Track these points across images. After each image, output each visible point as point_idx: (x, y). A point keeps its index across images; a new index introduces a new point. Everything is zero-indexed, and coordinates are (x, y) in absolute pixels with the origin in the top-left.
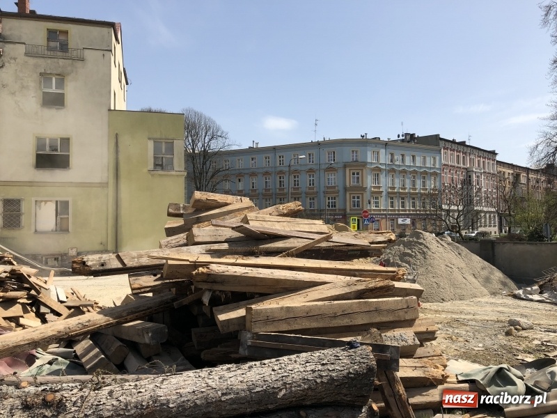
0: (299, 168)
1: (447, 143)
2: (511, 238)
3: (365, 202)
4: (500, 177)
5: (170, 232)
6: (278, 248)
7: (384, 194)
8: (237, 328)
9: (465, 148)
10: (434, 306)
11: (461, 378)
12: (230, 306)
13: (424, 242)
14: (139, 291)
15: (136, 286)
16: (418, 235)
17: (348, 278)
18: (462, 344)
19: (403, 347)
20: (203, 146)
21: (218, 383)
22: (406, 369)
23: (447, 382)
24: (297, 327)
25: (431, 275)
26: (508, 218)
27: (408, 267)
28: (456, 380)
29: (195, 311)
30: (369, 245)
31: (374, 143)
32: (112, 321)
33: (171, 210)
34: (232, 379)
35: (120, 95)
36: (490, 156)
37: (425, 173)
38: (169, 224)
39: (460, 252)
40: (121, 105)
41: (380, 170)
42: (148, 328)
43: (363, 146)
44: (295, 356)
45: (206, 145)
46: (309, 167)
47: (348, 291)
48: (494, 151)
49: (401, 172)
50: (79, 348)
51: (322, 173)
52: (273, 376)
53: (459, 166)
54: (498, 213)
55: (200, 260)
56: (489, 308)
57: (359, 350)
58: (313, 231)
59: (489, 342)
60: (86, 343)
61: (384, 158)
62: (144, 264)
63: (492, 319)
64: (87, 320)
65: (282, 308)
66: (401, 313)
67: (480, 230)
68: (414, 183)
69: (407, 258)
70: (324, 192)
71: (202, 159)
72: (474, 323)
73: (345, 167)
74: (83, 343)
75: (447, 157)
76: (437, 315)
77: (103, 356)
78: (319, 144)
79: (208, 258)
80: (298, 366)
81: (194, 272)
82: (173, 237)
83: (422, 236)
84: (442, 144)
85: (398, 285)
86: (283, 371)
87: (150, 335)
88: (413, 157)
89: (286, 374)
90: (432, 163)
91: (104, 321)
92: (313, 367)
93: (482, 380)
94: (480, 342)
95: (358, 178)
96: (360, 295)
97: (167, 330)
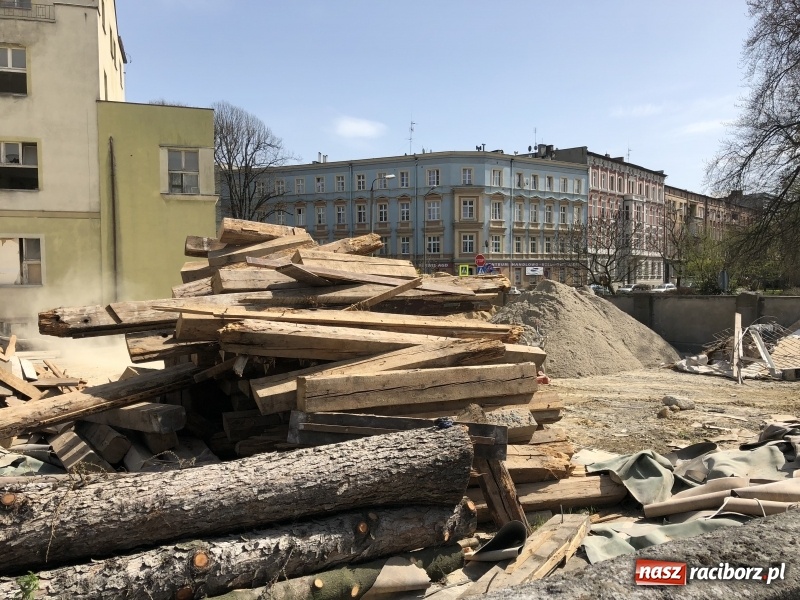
0: (386, 194)
1: (597, 160)
2: (681, 293)
3: (482, 243)
4: (669, 209)
5: (188, 277)
6: (345, 298)
7: (507, 232)
8: (284, 407)
9: (622, 167)
10: (567, 383)
11: (590, 470)
12: (275, 377)
13: (557, 296)
14: (142, 358)
15: (137, 351)
16: (548, 287)
17: (443, 339)
18: (599, 430)
19: (515, 429)
20: (245, 159)
21: (253, 477)
22: (516, 458)
23: (572, 476)
24: (370, 404)
25: (564, 341)
26: (676, 266)
27: (534, 330)
28: (584, 472)
29: (228, 389)
30: (473, 293)
31: (494, 158)
32: (104, 402)
33: (190, 247)
34: (273, 472)
35: (114, 78)
36: (657, 178)
37: (566, 202)
38: (188, 266)
39: (606, 309)
40: (117, 94)
41: (502, 197)
42: (157, 411)
43: (479, 162)
44: (363, 440)
45: (248, 158)
46: (401, 193)
47: (442, 355)
48: (662, 172)
49: (531, 201)
50: (57, 444)
51: (420, 202)
52: (331, 467)
53: (613, 192)
54: (665, 260)
55: (229, 313)
56: (640, 385)
57: (450, 432)
58: (395, 274)
59: (635, 427)
60: (68, 437)
61: (508, 180)
62: (149, 320)
63: (642, 397)
64: (67, 401)
65: (348, 379)
66: (514, 385)
67: (640, 282)
68: (549, 217)
69: (533, 318)
70: (423, 230)
71: (243, 181)
72: (618, 403)
73: (453, 192)
74: (63, 436)
75: (597, 180)
76: (570, 394)
77: (92, 451)
78: (415, 158)
79: (242, 311)
80: (366, 452)
81: (221, 330)
82: (192, 284)
83: (554, 288)
84: (590, 161)
85: (510, 347)
86: (345, 459)
87: (160, 419)
88: (550, 179)
89: (348, 463)
90: (576, 187)
91: (92, 403)
92: (387, 454)
93: (618, 471)
94: (624, 427)
95: (471, 209)
96: (458, 360)
97: (184, 413)
